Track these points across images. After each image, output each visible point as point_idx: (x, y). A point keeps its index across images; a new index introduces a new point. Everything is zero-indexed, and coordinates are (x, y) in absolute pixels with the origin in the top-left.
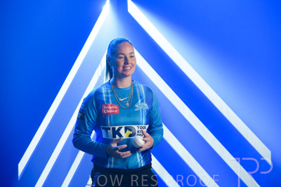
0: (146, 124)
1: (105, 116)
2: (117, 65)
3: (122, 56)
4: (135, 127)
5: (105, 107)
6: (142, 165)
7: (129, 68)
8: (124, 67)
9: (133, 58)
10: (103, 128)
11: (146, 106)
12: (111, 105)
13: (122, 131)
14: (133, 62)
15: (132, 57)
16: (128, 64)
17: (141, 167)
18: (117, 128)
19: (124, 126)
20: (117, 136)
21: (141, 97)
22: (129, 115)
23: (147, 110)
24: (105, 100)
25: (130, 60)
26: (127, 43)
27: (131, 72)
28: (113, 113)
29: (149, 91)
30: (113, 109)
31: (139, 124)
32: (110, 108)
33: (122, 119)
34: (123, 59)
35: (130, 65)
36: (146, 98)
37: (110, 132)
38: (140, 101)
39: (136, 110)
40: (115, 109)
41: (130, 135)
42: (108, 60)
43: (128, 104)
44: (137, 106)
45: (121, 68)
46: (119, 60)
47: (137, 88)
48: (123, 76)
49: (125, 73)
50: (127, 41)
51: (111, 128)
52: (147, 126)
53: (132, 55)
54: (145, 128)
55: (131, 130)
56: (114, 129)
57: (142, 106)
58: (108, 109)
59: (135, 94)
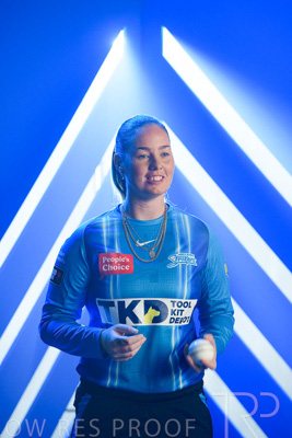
0: (192, 298)
1: (105, 278)
2: (134, 172)
3: (144, 152)
4: (167, 302)
5: (104, 259)
6: (181, 386)
7: (157, 178)
8: (148, 177)
9: (167, 158)
10: (101, 303)
11: (191, 259)
12: (118, 255)
13: (139, 310)
14: (168, 167)
15: (165, 155)
16: (156, 169)
17: (178, 390)
18: (128, 302)
19: (142, 300)
20: (128, 319)
21: (183, 241)
22: (154, 277)
23: (194, 267)
24: (105, 242)
25: (161, 162)
26: (155, 126)
27: (163, 186)
28: (120, 272)
29: (200, 227)
30: (122, 264)
31: (175, 297)
32: (116, 260)
33: (139, 286)
34: (146, 159)
35: (161, 172)
36: (193, 243)
37: (115, 310)
38: (179, 248)
39: (170, 266)
40: (125, 264)
41: (156, 320)
42: (116, 162)
43: (152, 253)
44: (172, 258)
45: (144, 179)
46: (137, 161)
47: (176, 222)
48: (147, 195)
49: (150, 187)
50: (156, 122)
51: (116, 301)
52: (194, 302)
53: (166, 150)
54: (189, 305)
55: (157, 309)
56: (122, 304)
57: (183, 259)
58: (111, 263)
59: (170, 233)
